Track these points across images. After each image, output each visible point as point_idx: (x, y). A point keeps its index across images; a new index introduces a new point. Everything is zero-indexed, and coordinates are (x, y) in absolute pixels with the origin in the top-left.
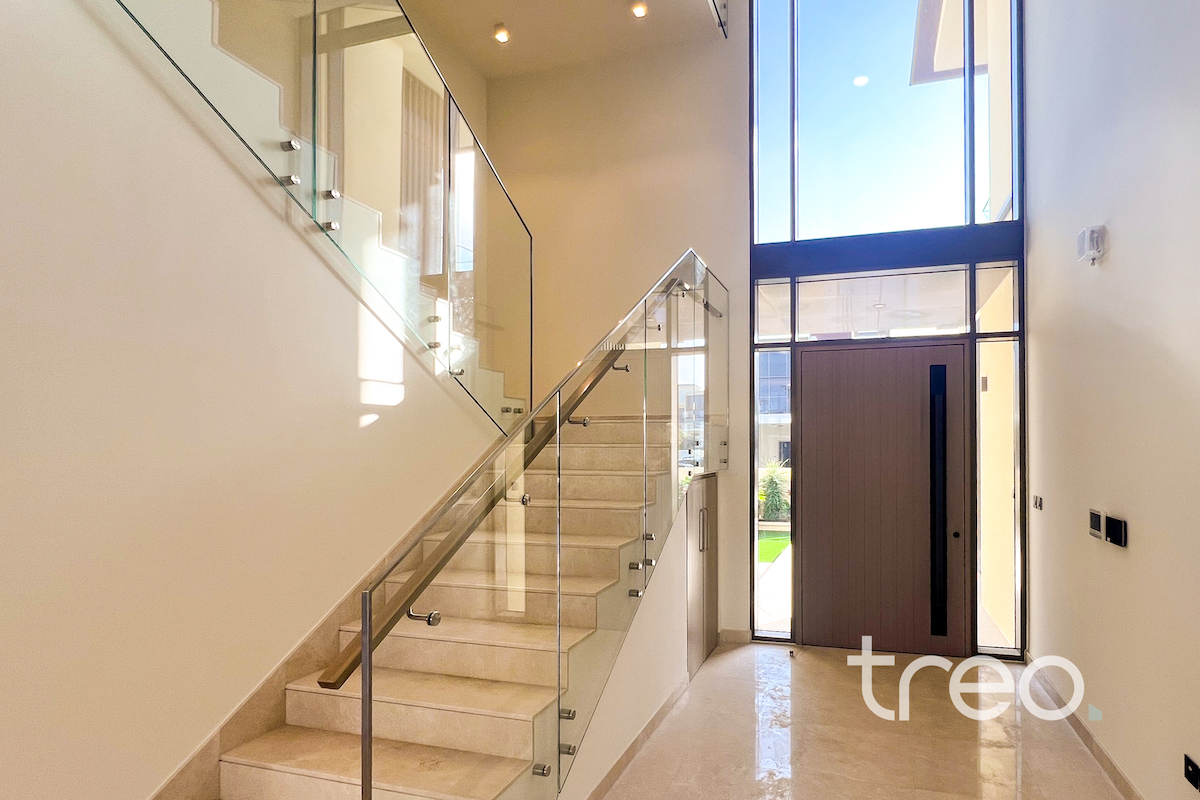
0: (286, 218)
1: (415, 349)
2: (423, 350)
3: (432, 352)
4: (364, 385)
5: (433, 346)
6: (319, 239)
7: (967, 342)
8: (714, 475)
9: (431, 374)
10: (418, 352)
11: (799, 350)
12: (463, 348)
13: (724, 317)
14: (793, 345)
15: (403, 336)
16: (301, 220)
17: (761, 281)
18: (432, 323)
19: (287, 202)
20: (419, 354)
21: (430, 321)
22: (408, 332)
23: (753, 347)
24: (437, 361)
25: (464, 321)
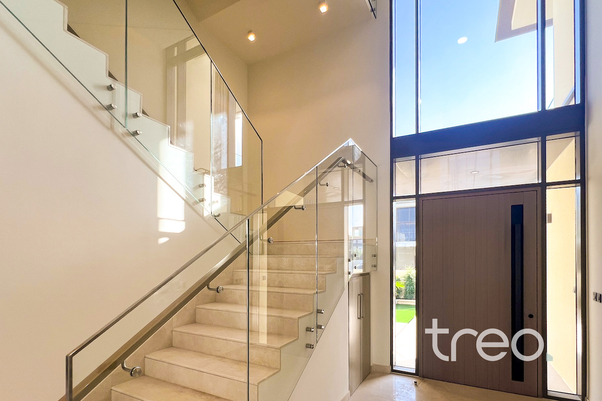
0: (111, 128)
1: (191, 202)
2: (196, 203)
3: (201, 204)
4: (161, 221)
5: (202, 200)
6: (131, 140)
7: (539, 189)
8: (368, 274)
9: (202, 217)
10: (193, 205)
11: (421, 199)
12: (220, 201)
13: (375, 182)
14: (418, 197)
15: (184, 196)
16: (120, 130)
17: (398, 159)
18: (202, 188)
19: (111, 119)
20: (194, 205)
21: (200, 187)
22: (187, 193)
23: (393, 199)
24: (204, 209)
25: (220, 187)
